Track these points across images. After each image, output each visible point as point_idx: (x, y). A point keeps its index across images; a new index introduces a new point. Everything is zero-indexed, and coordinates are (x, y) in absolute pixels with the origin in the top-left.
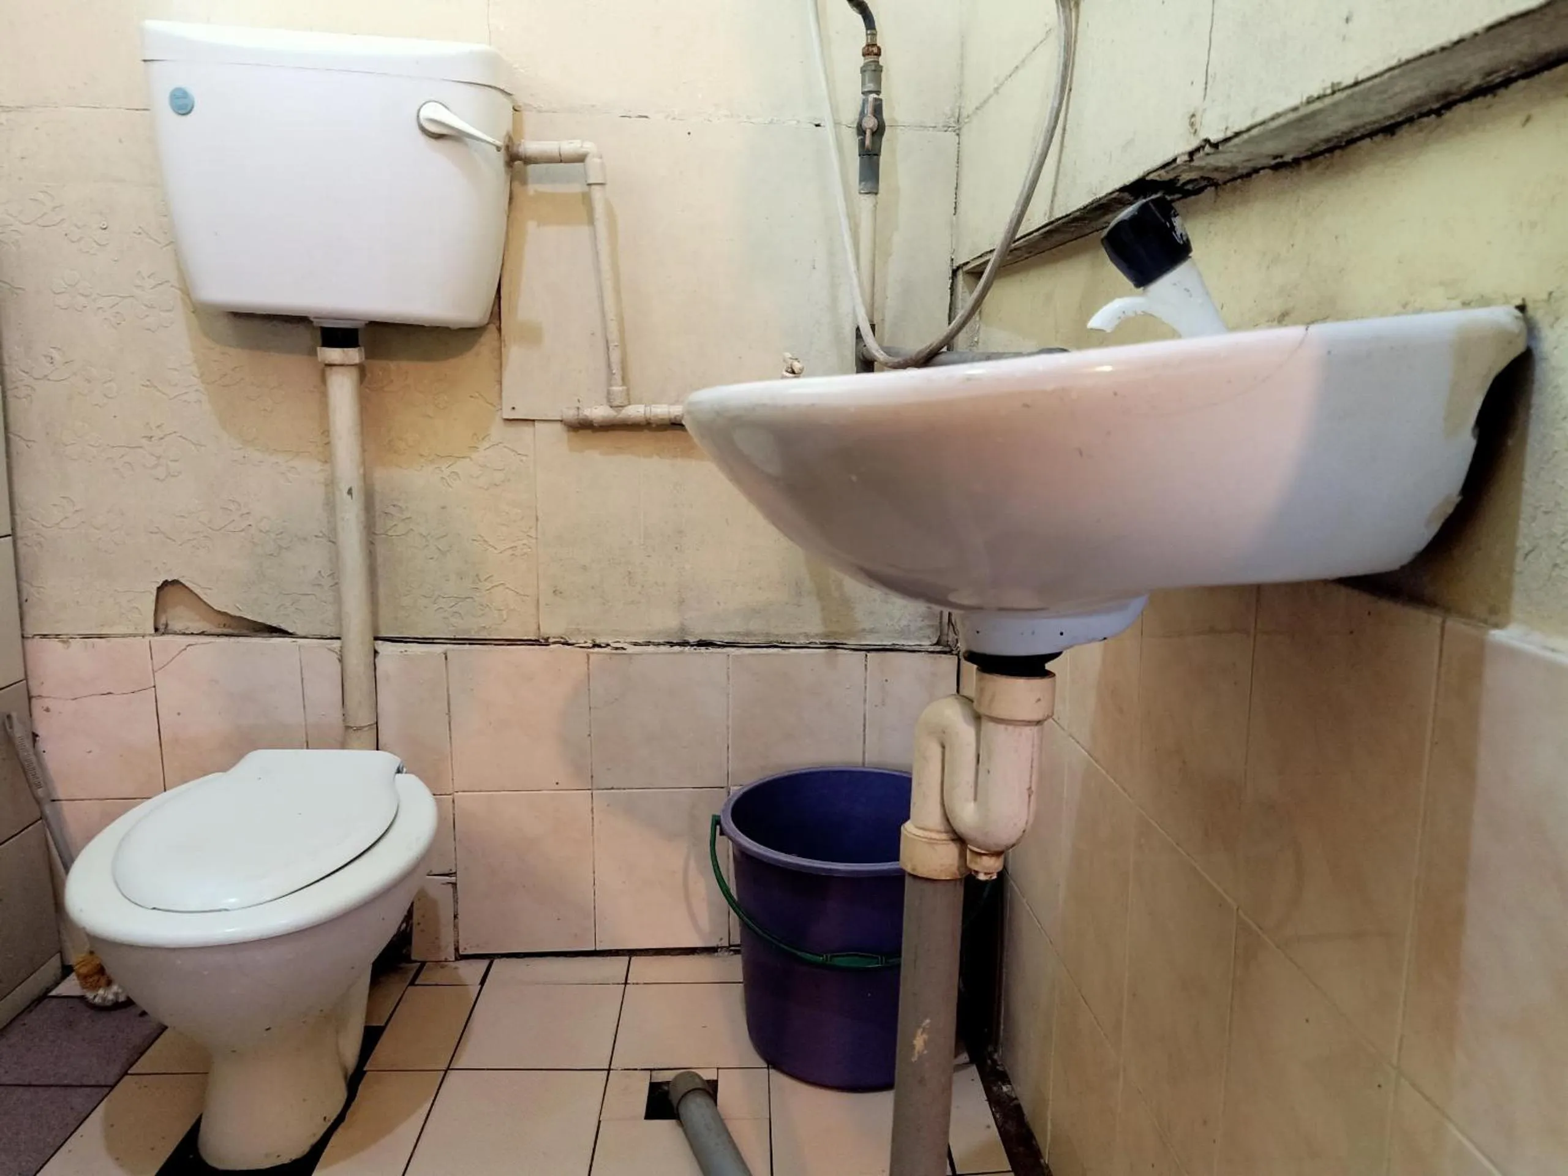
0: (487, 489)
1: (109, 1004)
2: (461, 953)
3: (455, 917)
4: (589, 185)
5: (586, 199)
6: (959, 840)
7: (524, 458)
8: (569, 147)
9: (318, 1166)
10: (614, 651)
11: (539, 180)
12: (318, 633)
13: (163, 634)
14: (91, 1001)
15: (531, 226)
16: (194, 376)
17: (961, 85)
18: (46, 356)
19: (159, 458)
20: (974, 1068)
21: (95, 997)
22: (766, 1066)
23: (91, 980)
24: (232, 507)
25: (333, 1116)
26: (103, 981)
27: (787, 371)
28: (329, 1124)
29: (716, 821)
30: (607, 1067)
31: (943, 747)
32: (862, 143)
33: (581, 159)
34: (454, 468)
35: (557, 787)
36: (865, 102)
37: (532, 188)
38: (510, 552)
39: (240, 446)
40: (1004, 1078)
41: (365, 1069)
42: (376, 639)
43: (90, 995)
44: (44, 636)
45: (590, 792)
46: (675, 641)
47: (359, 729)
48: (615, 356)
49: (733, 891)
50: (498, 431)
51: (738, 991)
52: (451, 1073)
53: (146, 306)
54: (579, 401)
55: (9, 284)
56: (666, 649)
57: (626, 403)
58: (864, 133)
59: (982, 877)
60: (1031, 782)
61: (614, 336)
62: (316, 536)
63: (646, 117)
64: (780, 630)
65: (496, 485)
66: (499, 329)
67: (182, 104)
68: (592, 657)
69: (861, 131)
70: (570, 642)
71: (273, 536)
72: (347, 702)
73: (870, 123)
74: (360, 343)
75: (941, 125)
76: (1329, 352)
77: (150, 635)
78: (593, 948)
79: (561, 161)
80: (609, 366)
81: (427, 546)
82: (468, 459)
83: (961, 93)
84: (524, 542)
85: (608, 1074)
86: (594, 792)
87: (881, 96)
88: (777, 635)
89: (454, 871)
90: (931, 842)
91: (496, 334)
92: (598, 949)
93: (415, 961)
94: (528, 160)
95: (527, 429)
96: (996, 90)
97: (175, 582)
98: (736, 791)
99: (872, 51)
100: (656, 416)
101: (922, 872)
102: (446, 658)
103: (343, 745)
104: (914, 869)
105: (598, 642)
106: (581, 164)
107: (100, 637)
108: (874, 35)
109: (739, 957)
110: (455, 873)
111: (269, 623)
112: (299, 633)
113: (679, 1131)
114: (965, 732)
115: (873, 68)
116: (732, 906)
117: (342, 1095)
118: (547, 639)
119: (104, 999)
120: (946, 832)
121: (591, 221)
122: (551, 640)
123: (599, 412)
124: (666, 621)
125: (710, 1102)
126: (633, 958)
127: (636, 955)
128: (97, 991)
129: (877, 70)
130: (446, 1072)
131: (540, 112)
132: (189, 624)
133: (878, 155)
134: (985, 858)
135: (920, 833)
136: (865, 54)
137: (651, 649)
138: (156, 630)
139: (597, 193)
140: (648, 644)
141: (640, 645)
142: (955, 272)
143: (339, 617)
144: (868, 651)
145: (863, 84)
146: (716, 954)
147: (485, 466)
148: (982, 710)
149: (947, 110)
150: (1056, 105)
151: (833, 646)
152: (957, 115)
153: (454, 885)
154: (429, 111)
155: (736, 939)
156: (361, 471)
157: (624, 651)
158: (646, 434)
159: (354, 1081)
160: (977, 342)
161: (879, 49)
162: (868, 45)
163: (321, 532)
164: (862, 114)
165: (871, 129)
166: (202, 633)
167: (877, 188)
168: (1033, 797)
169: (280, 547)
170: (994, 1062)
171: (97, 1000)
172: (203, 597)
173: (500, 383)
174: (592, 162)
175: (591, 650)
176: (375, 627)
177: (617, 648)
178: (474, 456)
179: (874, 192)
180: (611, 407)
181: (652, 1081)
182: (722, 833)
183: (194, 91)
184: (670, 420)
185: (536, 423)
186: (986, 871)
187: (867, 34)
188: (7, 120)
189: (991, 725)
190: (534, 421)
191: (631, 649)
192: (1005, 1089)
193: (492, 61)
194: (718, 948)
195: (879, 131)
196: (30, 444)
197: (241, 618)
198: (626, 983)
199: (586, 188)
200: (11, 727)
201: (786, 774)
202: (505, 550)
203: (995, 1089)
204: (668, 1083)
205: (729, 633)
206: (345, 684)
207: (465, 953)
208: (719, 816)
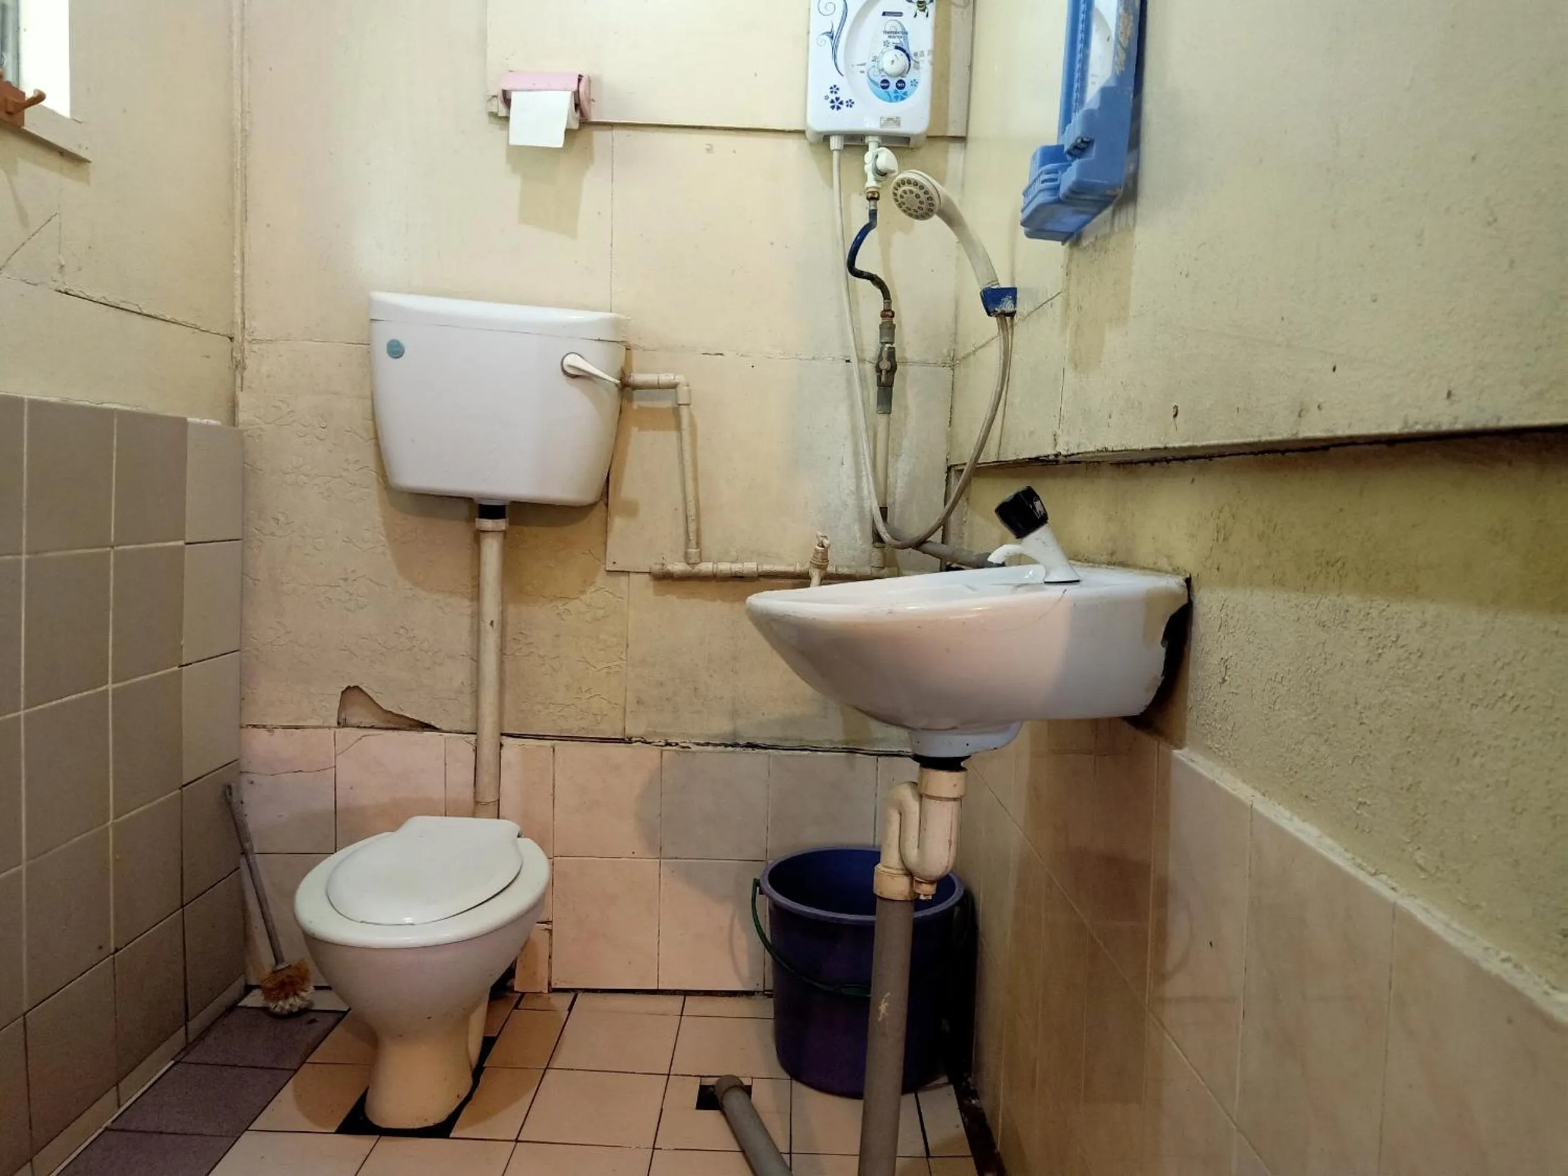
0: (591, 622)
1: (285, 1012)
2: (553, 987)
3: (550, 957)
4: (680, 405)
5: (676, 411)
6: (909, 873)
7: (620, 600)
8: (665, 378)
9: (454, 1129)
10: (681, 749)
11: (641, 399)
12: (458, 728)
13: (343, 727)
14: (272, 1010)
15: (634, 430)
16: (382, 535)
17: (956, 334)
18: (273, 518)
19: (350, 595)
20: (951, 1087)
21: (276, 1007)
22: (789, 1078)
23: (274, 993)
24: (402, 631)
25: (464, 1094)
26: (283, 995)
27: (818, 545)
28: (462, 1100)
29: (757, 883)
30: (667, 1072)
31: (900, 814)
32: (879, 378)
33: (674, 386)
34: (567, 607)
35: (633, 856)
36: (882, 349)
37: (636, 405)
38: (605, 670)
39: (412, 587)
40: (975, 1094)
41: (484, 1065)
42: (502, 734)
43: (272, 1005)
44: (255, 726)
45: (658, 860)
46: (729, 743)
47: (487, 804)
48: (692, 527)
49: (769, 939)
50: (601, 579)
51: (770, 1023)
52: (549, 1073)
53: (350, 483)
54: (663, 558)
55: (252, 466)
56: (722, 748)
57: (698, 561)
58: (881, 371)
59: (922, 897)
60: (951, 837)
61: (692, 512)
62: (463, 655)
63: (721, 354)
64: (811, 736)
65: (598, 620)
66: (607, 505)
67: (396, 350)
68: (664, 753)
69: (878, 370)
70: (648, 741)
71: (430, 654)
72: (479, 783)
73: (885, 365)
74: (507, 515)
75: (940, 363)
76: (1075, 605)
77: (336, 727)
78: (656, 988)
79: (659, 388)
80: (687, 533)
81: (543, 664)
82: (577, 600)
83: (955, 340)
84: (618, 663)
85: (668, 1079)
86: (662, 860)
87: (894, 345)
88: (808, 741)
89: (551, 920)
90: (892, 875)
91: (604, 507)
92: (660, 988)
93: (517, 992)
94: (635, 387)
95: (624, 579)
96: (974, 352)
97: (356, 687)
98: (772, 863)
99: (888, 314)
100: (721, 571)
101: (886, 895)
102: (554, 750)
103: (474, 815)
104: (881, 893)
105: (669, 741)
106: (674, 390)
107: (297, 728)
108: (889, 304)
109: (771, 1000)
110: (551, 922)
111: (422, 720)
112: (444, 728)
113: (722, 1120)
114: (913, 806)
115: (888, 326)
116: (767, 948)
117: (470, 1081)
118: (630, 739)
119: (282, 1008)
120: (902, 870)
121: (679, 428)
122: (634, 739)
123: (678, 567)
124: (720, 726)
125: (747, 1096)
126: (688, 998)
127: (690, 995)
128: (278, 1002)
129: (892, 327)
130: (545, 1070)
131: (645, 350)
132: (362, 720)
133: (891, 386)
134: (924, 885)
135: (885, 869)
136: (883, 316)
137: (710, 748)
138: (339, 723)
139: (684, 411)
140: (708, 744)
141: (702, 745)
142: (949, 469)
143: (477, 718)
144: (879, 755)
145: (881, 337)
146: (753, 997)
147: (591, 605)
148: (922, 791)
149: (945, 351)
150: (999, 389)
151: (852, 751)
152: (952, 355)
153: (550, 931)
154: (571, 360)
155: (770, 985)
156: (500, 608)
157: (688, 750)
158: (713, 583)
159: (477, 1072)
160: (965, 522)
161: (893, 313)
162: (885, 310)
163: (465, 651)
164: (880, 357)
165: (886, 370)
166: (372, 727)
167: (890, 410)
168: (952, 846)
169: (435, 663)
170: (968, 1083)
171: (278, 1010)
172: (375, 699)
173: (605, 544)
174: (682, 390)
175: (664, 748)
176: (501, 726)
177: (683, 747)
178: (583, 597)
179: (888, 412)
180: (688, 564)
181: (702, 1084)
182: (761, 893)
183: (405, 342)
184: (731, 574)
185: (631, 575)
186: (925, 893)
187: (884, 303)
188: (259, 349)
189: (928, 800)
190: (629, 572)
191: (695, 748)
192: (974, 1102)
193: (616, 324)
194: (755, 992)
195: (892, 370)
196: (256, 582)
197: (402, 716)
198: (681, 1015)
199: (677, 406)
200: (231, 794)
201: (812, 851)
202: (602, 669)
203: (966, 1102)
204: (713, 1086)
205: (772, 738)
206: (477, 768)
207: (557, 987)
208: (759, 880)
